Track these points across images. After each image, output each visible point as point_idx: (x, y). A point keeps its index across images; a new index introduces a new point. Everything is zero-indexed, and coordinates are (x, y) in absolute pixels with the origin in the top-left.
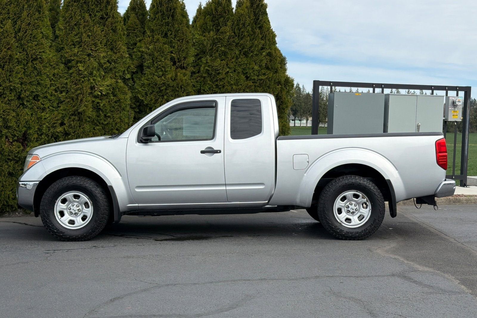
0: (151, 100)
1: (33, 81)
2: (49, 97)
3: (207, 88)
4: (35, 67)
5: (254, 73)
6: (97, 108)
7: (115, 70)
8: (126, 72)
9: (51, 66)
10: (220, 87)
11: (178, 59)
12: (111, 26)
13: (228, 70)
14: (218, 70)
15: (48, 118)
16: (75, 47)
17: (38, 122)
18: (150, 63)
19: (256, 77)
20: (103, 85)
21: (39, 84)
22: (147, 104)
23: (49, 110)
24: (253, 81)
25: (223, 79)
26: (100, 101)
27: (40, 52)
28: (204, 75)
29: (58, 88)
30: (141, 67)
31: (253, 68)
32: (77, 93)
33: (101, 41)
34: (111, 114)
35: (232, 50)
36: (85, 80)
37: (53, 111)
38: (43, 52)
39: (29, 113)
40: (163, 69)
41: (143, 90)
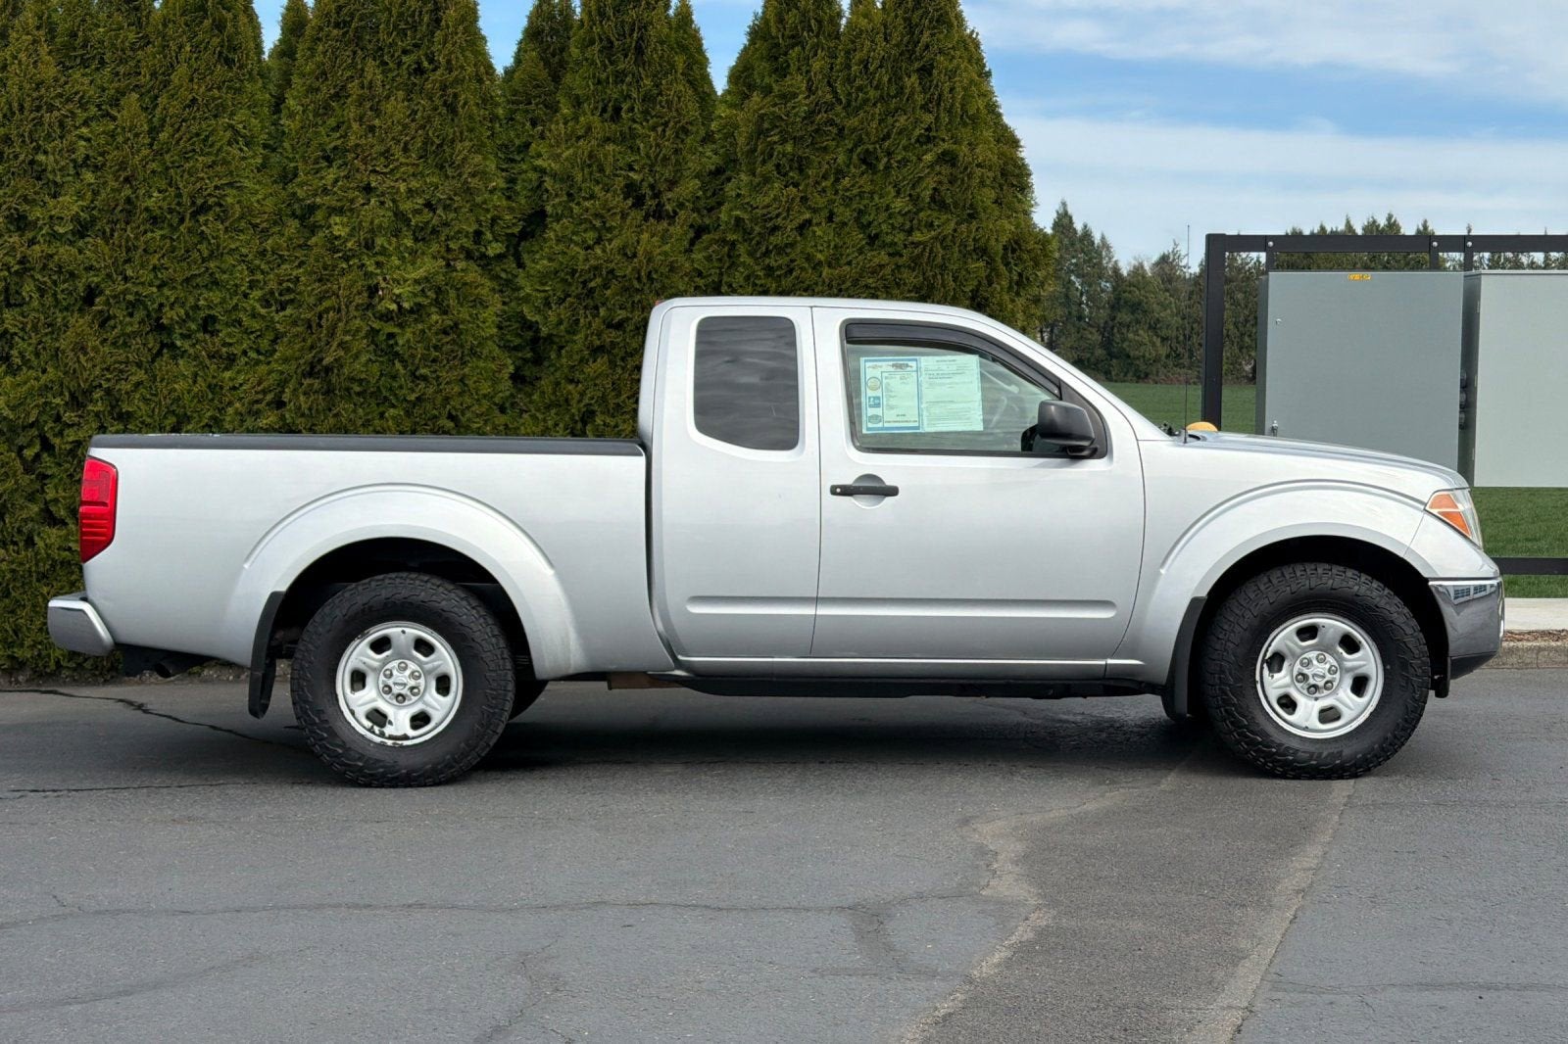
0: (560, 322)
1: (195, 275)
2: (246, 320)
3: (738, 278)
4: (203, 232)
5: (892, 224)
6: (388, 351)
7: (446, 231)
8: (489, 236)
9: (255, 226)
10: (778, 273)
11: (652, 187)
12: (442, 96)
13: (807, 216)
14: (771, 219)
15: (241, 385)
16: (329, 167)
17: (212, 400)
18: (560, 203)
19: (900, 237)
20: (405, 281)
21: (216, 283)
22: (550, 336)
23: (246, 359)
24: (891, 251)
25: (792, 245)
26: (396, 330)
27: (216, 187)
28: (731, 237)
29: (272, 293)
30: (536, 220)
31: (888, 207)
32: (320, 308)
33: (406, 144)
34: (432, 369)
35: (825, 149)
36: (350, 266)
37: (258, 362)
38: (230, 185)
39: (186, 373)
40: (598, 224)
41: (537, 290)
